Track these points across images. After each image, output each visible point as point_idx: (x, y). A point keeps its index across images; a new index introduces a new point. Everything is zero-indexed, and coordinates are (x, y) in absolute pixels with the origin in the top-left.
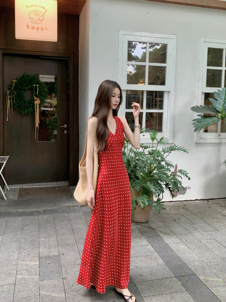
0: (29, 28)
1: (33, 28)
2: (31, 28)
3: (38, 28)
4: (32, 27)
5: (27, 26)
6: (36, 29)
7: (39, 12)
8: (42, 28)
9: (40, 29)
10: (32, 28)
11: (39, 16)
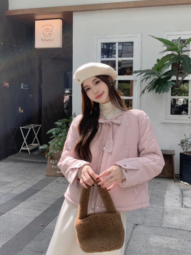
1: (45, 40)
3: (48, 40)
6: (47, 41)
7: (49, 29)
8: (50, 39)
11: (49, 32)
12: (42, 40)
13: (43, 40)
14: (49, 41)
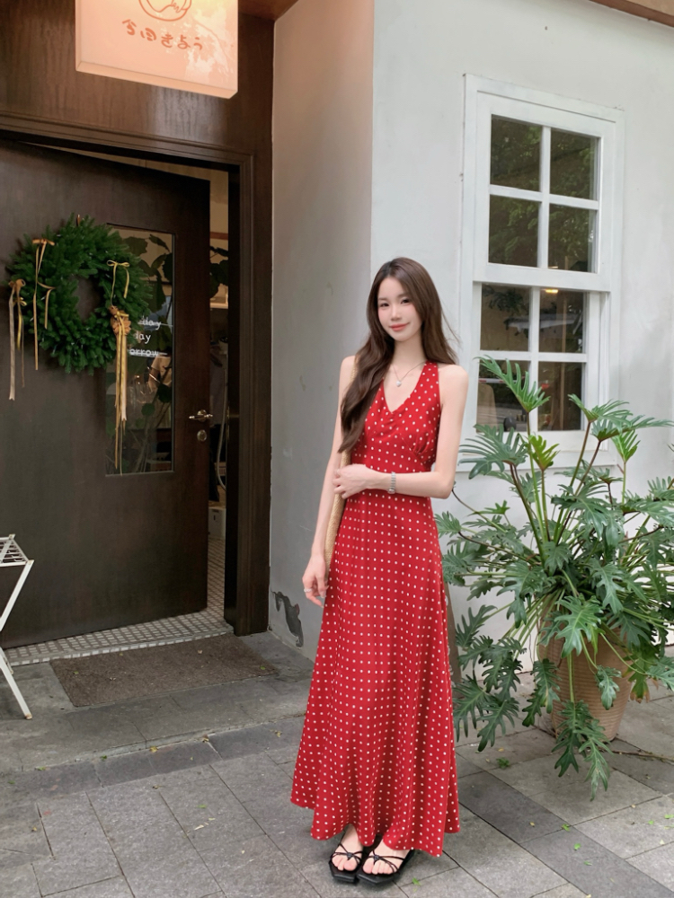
0: (132, 33)
1: (150, 34)
2: (142, 33)
3: (168, 38)
4: (147, 29)
5: (127, 24)
6: (159, 39)
8: (182, 37)
9: (175, 42)
10: (145, 32)
12: (129, 27)
13: (137, 30)
14: (170, 41)
